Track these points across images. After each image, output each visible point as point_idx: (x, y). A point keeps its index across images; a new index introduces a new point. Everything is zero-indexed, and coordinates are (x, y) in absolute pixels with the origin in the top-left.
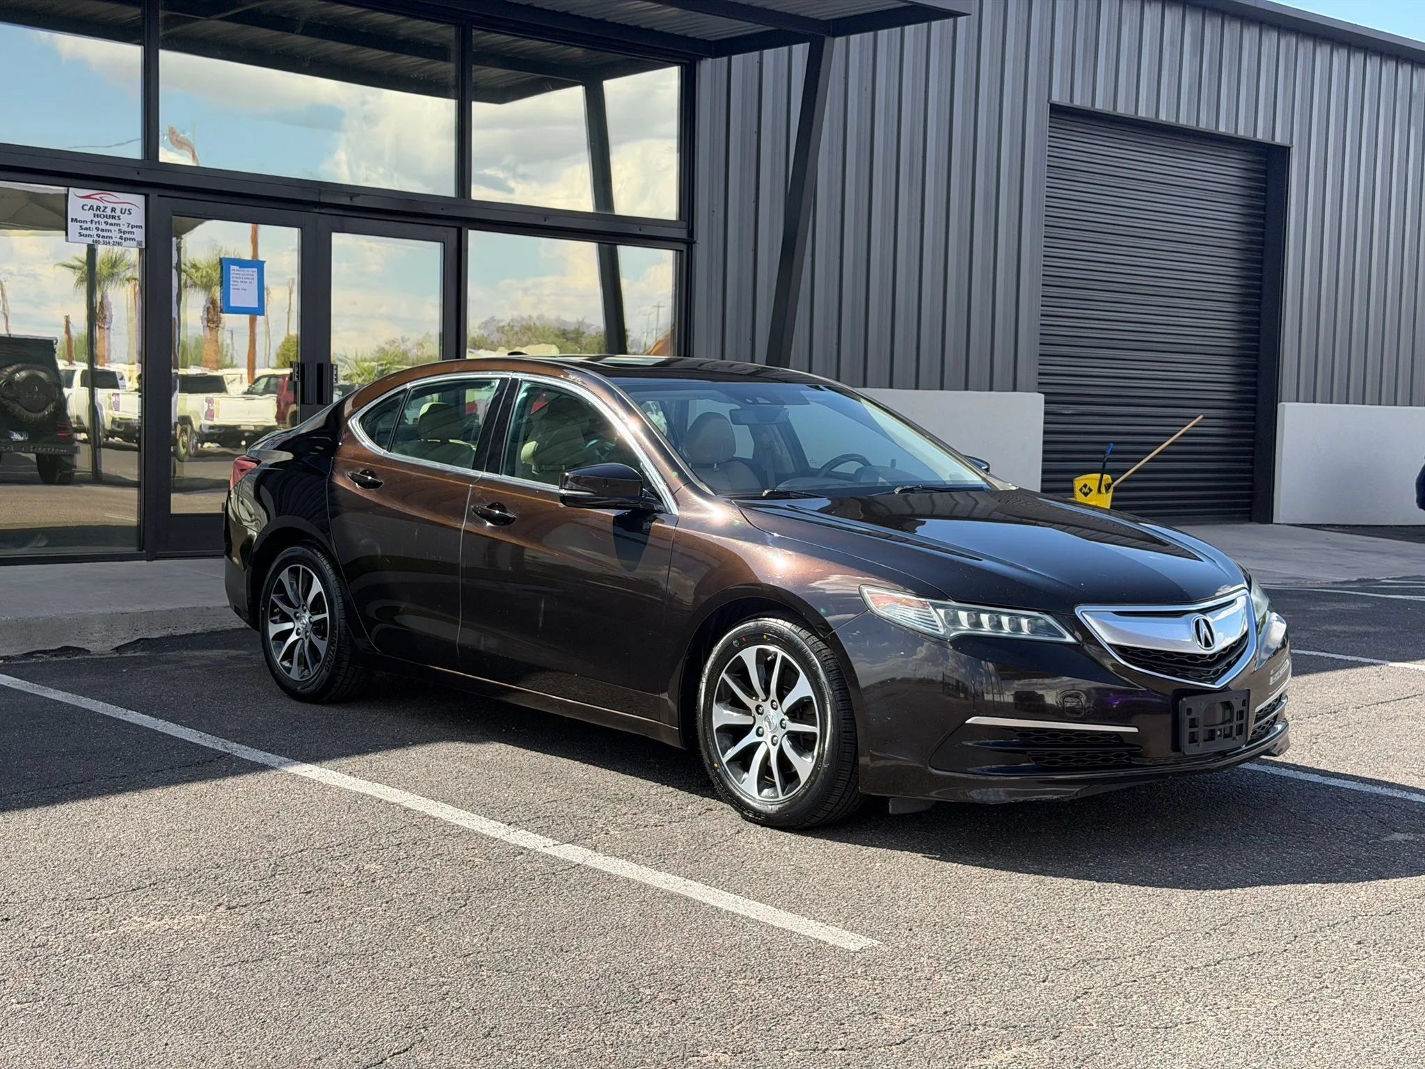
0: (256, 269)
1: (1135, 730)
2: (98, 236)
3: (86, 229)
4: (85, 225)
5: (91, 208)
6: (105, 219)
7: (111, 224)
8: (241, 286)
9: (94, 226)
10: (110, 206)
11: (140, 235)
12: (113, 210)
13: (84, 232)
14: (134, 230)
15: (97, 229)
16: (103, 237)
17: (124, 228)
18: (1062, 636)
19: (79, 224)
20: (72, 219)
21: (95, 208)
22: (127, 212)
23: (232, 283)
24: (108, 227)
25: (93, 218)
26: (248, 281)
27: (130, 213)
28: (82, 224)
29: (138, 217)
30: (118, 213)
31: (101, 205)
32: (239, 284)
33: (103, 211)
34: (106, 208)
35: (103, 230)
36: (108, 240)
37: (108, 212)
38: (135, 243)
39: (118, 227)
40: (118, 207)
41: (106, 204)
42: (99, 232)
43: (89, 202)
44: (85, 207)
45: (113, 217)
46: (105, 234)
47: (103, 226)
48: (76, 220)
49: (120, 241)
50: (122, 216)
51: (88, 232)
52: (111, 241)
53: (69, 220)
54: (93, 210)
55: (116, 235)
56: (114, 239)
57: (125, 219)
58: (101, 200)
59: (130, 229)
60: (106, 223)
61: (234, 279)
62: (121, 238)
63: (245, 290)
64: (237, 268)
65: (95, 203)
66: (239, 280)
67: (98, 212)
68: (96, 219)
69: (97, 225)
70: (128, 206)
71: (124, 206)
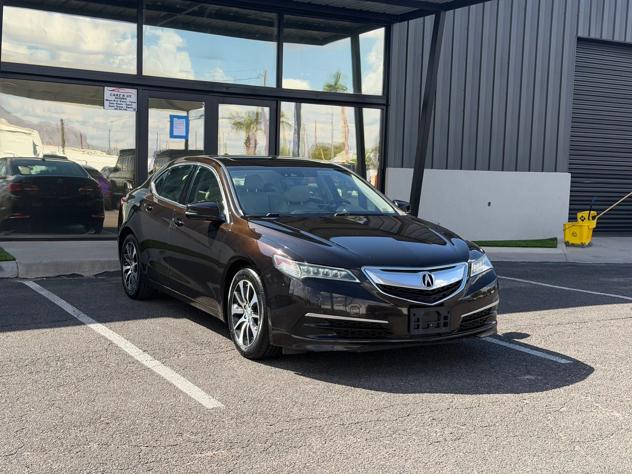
0: (185, 120)
1: (387, 322)
3: (112, 104)
4: (111, 102)
5: (114, 95)
6: (120, 100)
7: (123, 102)
8: (178, 127)
9: (115, 102)
10: (122, 94)
11: (135, 106)
12: (124, 96)
13: (111, 105)
14: (132, 104)
15: (117, 104)
16: (119, 107)
17: (128, 103)
18: (355, 279)
19: (109, 102)
20: (106, 100)
21: (116, 95)
22: (129, 96)
23: (174, 125)
24: (121, 103)
26: (181, 124)
27: (131, 97)
28: (110, 102)
29: (134, 98)
30: (125, 97)
31: (118, 93)
35: (119, 104)
36: (121, 108)
37: (121, 96)
38: (132, 109)
40: (126, 94)
41: (120, 93)
42: (117, 105)
43: (113, 92)
44: (111, 95)
45: (124, 99)
46: (120, 106)
47: (119, 103)
48: (108, 100)
49: (126, 108)
50: (127, 98)
52: (122, 108)
53: (105, 100)
55: (124, 106)
56: (124, 108)
57: (128, 99)
58: (118, 92)
59: (130, 104)
60: (120, 101)
61: (176, 123)
62: (127, 107)
63: (180, 128)
64: (177, 119)
65: (116, 93)
66: (178, 124)
67: (117, 97)
68: (116, 100)
69: (117, 102)
70: (130, 94)
71: (128, 94)
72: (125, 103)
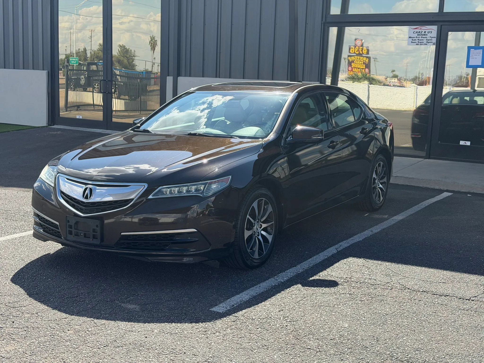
0: (482, 50)
2: (418, 42)
3: (414, 40)
5: (417, 32)
7: (424, 37)
8: (475, 57)
9: (417, 39)
10: (424, 31)
11: (434, 40)
13: (413, 41)
15: (418, 40)
16: (420, 42)
17: (428, 39)
19: (412, 39)
21: (418, 32)
22: (430, 32)
23: (470, 56)
24: (422, 39)
25: (417, 36)
26: (478, 55)
27: (431, 33)
28: (413, 38)
29: (434, 34)
30: (427, 33)
31: (420, 31)
32: (474, 56)
34: (422, 32)
35: (420, 40)
36: (422, 43)
38: (432, 44)
39: (426, 38)
40: (427, 31)
41: (422, 30)
42: (419, 41)
43: (416, 30)
44: (414, 32)
45: (425, 35)
46: (421, 41)
48: (411, 37)
49: (427, 43)
51: (415, 41)
53: (408, 37)
55: (425, 41)
56: (424, 43)
57: (429, 35)
59: (431, 39)
60: (422, 37)
61: (472, 54)
64: (474, 50)
65: (418, 30)
66: (474, 55)
67: (419, 34)
68: (418, 36)
69: (418, 38)
70: (431, 30)
71: (429, 30)
72: (426, 39)
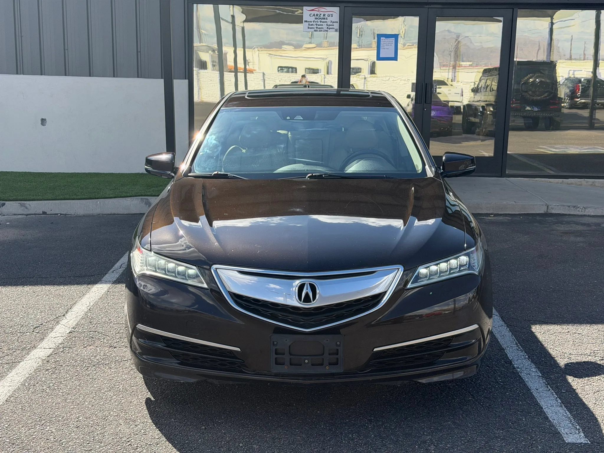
0: (394, 38)
2: (317, 28)
3: (311, 25)
4: (310, 23)
5: (314, 15)
6: (320, 20)
7: (323, 22)
8: (386, 47)
9: (315, 23)
10: (323, 13)
11: (337, 26)
12: (324, 15)
14: (334, 24)
15: (316, 25)
16: (319, 28)
17: (329, 23)
19: (308, 23)
21: (315, 15)
23: (381, 46)
24: (322, 23)
25: (314, 20)
26: (390, 44)
27: (332, 16)
29: (336, 17)
30: (326, 16)
31: (319, 13)
33: (319, 16)
34: (321, 14)
35: (319, 25)
36: (321, 29)
37: (322, 16)
38: (334, 30)
39: (326, 23)
40: (326, 14)
41: (321, 13)
43: (313, 12)
44: (311, 15)
45: (324, 19)
47: (319, 23)
48: (307, 21)
49: (327, 29)
51: (312, 26)
52: (323, 30)
53: (304, 19)
54: (315, 16)
55: (325, 27)
57: (329, 19)
58: (318, 11)
59: (332, 24)
61: (383, 44)
63: (388, 49)
64: (384, 38)
65: (316, 13)
66: (385, 44)
67: (317, 17)
68: (316, 20)
70: (331, 13)
71: (329, 13)
